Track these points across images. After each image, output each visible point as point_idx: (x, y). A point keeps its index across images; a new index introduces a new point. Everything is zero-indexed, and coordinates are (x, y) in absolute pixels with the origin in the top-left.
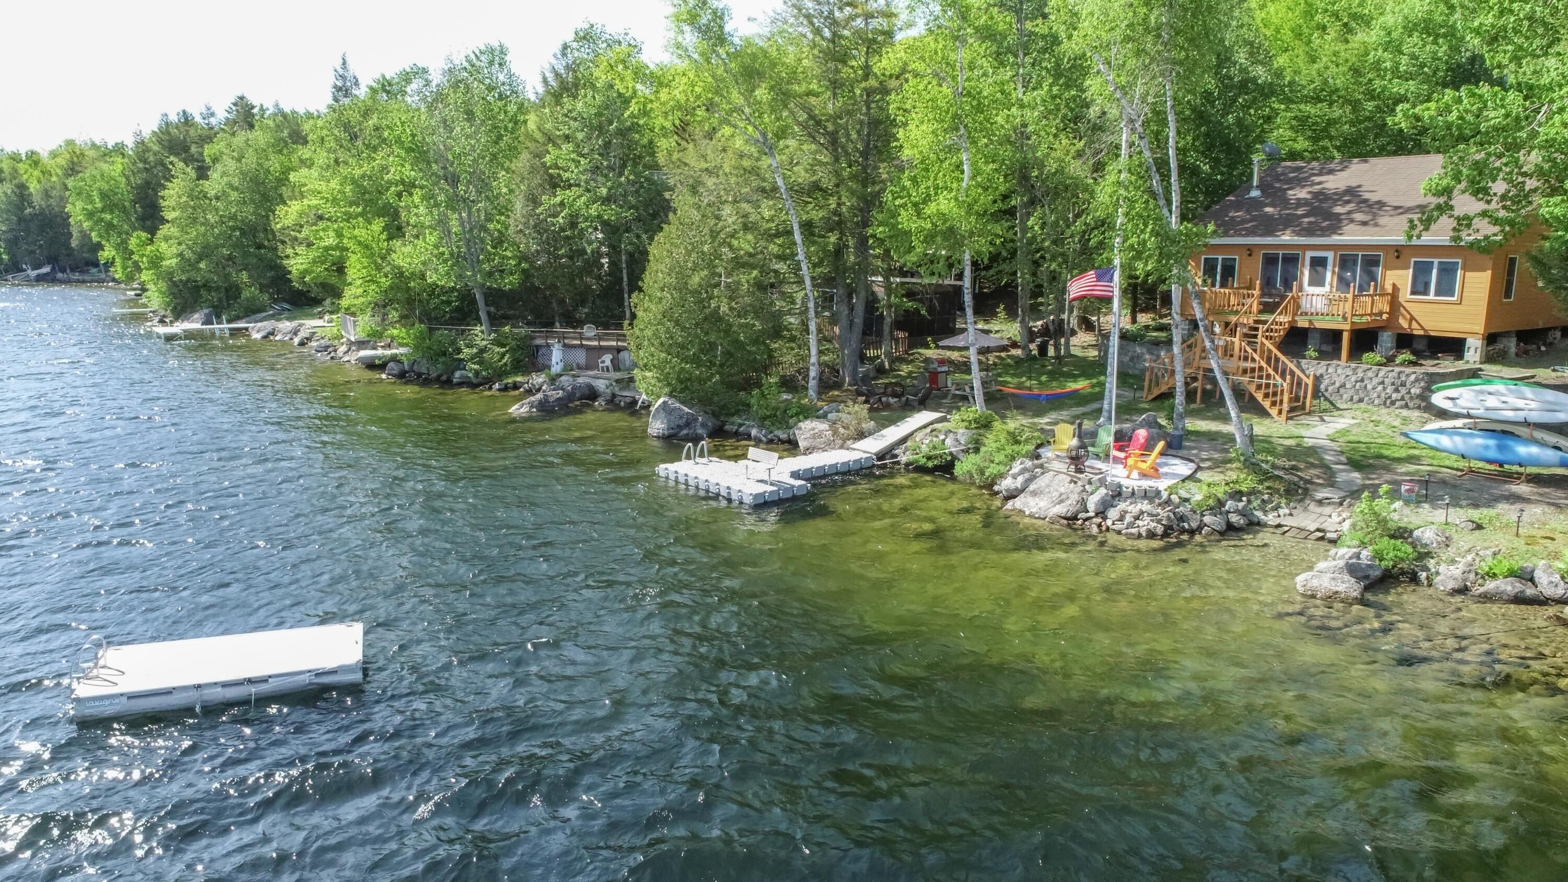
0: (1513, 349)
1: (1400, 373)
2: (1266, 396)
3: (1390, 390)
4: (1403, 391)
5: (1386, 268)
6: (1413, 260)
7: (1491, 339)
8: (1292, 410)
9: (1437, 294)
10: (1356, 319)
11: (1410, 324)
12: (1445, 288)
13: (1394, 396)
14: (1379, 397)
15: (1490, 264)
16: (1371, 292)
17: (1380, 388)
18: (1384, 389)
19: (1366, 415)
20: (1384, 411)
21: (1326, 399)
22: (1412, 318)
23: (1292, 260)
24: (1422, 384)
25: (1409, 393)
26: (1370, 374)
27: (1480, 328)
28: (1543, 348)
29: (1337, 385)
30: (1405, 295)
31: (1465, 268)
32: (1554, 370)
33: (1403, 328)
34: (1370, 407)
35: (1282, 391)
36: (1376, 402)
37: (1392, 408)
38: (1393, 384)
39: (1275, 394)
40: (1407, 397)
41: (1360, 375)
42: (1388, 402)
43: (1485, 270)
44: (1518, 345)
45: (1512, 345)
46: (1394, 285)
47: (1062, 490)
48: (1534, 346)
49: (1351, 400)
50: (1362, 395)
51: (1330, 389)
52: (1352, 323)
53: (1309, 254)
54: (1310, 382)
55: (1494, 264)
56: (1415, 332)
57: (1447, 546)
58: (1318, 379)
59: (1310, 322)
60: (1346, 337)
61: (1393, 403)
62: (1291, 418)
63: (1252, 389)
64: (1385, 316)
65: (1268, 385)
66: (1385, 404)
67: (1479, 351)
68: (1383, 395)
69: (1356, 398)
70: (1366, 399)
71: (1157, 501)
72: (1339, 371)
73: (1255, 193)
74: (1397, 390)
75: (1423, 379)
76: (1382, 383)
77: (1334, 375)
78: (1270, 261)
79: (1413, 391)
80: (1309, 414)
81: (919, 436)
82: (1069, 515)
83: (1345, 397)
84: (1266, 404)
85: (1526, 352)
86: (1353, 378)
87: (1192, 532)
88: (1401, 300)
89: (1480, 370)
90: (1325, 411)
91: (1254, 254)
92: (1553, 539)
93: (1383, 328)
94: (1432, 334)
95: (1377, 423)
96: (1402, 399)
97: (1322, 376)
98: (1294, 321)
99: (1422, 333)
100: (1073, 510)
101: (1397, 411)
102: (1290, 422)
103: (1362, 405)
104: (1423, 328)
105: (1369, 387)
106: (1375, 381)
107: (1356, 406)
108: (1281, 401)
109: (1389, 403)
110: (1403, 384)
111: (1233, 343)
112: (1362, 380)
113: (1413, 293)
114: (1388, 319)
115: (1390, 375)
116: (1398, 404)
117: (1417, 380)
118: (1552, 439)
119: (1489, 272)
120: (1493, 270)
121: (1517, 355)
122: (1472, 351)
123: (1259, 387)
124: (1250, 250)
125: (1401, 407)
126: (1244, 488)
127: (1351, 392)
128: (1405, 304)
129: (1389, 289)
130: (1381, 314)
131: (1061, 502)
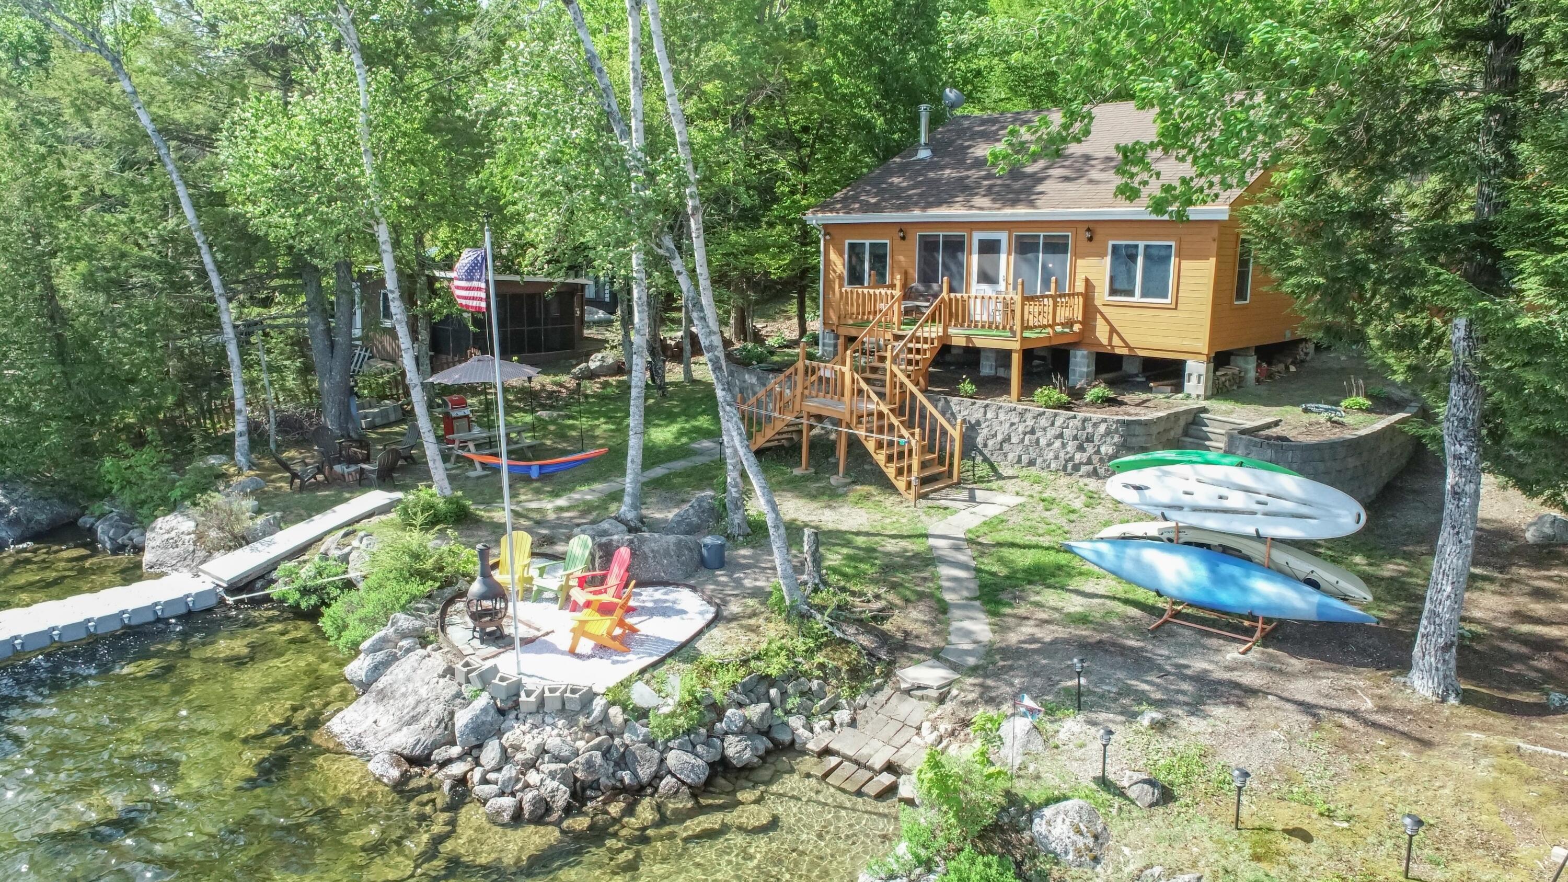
0: (1252, 374)
1: (1085, 420)
2: (890, 459)
3: (1071, 447)
4: (1090, 449)
5: (1076, 255)
6: (1111, 243)
7: (1220, 360)
8: (924, 481)
9: (1144, 295)
10: (1027, 334)
11: (1110, 339)
12: (1156, 287)
13: (1078, 457)
14: (1056, 458)
15: (1214, 246)
16: (1052, 292)
17: (1058, 444)
18: (1064, 445)
19: (1037, 488)
20: (1064, 481)
21: (985, 459)
22: (1113, 330)
23: (955, 246)
24: (1116, 439)
25: (1098, 452)
26: (1043, 422)
27: (1202, 344)
28: (1293, 369)
29: (1000, 437)
30: (1102, 295)
31: (1179, 255)
32: (1306, 411)
33: (1101, 345)
34: (1044, 474)
35: (910, 451)
36: (1053, 465)
37: (1076, 476)
38: (1075, 438)
39: (901, 455)
40: (1095, 459)
41: (1030, 423)
42: (1070, 466)
43: (1206, 258)
44: (1259, 366)
45: (1250, 367)
46: (1087, 281)
47: (423, 692)
48: (1281, 367)
49: (1019, 461)
50: (1033, 456)
51: (990, 443)
52: (1024, 339)
53: (977, 236)
54: (955, 433)
55: (1219, 248)
56: (1118, 351)
57: (1096, 860)
58: (971, 430)
59: (968, 338)
60: (1016, 359)
61: (1076, 468)
62: (925, 496)
63: (871, 446)
64: (1076, 328)
65: (891, 444)
66: (1065, 469)
67: (1203, 379)
68: (1062, 455)
69: (1025, 459)
70: (1039, 461)
71: (582, 720)
72: (1002, 416)
73: (924, 154)
74: (1081, 448)
75: (1116, 431)
76: (1061, 436)
77: (995, 422)
78: (929, 246)
79: (1103, 449)
80: (957, 485)
81: (329, 542)
82: (418, 752)
83: (1010, 456)
84: (890, 471)
85: (1270, 376)
86: (1021, 429)
87: (637, 791)
88: (1098, 303)
89: (1204, 410)
90: (981, 480)
91: (908, 237)
92: (1306, 837)
93: (1076, 345)
94: (1141, 353)
95: (1051, 504)
96: (1089, 462)
97: (978, 423)
98: (946, 336)
99: (1125, 351)
100: (427, 739)
101: (1083, 481)
102: (923, 502)
103: (1033, 471)
104: (1127, 345)
105: (1043, 442)
106: (1051, 432)
107: (1024, 472)
108: (910, 467)
109: (1070, 468)
110: (1089, 439)
111: (843, 374)
112: (1033, 432)
113: (1113, 292)
114: (1082, 331)
115: (1072, 423)
116: (1084, 469)
117: (1108, 433)
118: (1302, 565)
119: (1213, 261)
120: (1218, 256)
121: (1258, 380)
122: (1194, 379)
123: (880, 445)
124: (902, 229)
125: (1089, 475)
126: (774, 670)
127: (1018, 450)
128: (1103, 309)
129: (1080, 287)
130: (1070, 323)
131: (414, 719)
